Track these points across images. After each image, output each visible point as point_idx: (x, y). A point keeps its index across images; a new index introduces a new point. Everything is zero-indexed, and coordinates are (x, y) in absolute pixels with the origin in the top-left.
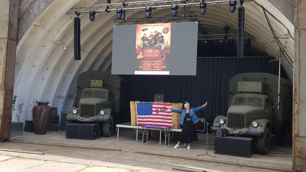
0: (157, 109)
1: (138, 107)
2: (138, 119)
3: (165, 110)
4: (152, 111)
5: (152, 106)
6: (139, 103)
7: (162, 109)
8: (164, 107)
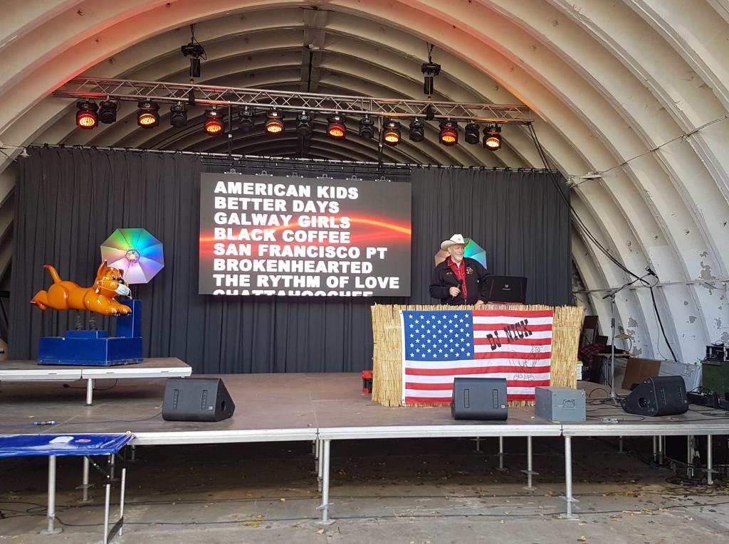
0: (492, 333)
1: (411, 326)
2: (407, 379)
3: (527, 335)
4: (474, 342)
5: (470, 321)
6: (411, 313)
7: (512, 332)
8: (522, 322)
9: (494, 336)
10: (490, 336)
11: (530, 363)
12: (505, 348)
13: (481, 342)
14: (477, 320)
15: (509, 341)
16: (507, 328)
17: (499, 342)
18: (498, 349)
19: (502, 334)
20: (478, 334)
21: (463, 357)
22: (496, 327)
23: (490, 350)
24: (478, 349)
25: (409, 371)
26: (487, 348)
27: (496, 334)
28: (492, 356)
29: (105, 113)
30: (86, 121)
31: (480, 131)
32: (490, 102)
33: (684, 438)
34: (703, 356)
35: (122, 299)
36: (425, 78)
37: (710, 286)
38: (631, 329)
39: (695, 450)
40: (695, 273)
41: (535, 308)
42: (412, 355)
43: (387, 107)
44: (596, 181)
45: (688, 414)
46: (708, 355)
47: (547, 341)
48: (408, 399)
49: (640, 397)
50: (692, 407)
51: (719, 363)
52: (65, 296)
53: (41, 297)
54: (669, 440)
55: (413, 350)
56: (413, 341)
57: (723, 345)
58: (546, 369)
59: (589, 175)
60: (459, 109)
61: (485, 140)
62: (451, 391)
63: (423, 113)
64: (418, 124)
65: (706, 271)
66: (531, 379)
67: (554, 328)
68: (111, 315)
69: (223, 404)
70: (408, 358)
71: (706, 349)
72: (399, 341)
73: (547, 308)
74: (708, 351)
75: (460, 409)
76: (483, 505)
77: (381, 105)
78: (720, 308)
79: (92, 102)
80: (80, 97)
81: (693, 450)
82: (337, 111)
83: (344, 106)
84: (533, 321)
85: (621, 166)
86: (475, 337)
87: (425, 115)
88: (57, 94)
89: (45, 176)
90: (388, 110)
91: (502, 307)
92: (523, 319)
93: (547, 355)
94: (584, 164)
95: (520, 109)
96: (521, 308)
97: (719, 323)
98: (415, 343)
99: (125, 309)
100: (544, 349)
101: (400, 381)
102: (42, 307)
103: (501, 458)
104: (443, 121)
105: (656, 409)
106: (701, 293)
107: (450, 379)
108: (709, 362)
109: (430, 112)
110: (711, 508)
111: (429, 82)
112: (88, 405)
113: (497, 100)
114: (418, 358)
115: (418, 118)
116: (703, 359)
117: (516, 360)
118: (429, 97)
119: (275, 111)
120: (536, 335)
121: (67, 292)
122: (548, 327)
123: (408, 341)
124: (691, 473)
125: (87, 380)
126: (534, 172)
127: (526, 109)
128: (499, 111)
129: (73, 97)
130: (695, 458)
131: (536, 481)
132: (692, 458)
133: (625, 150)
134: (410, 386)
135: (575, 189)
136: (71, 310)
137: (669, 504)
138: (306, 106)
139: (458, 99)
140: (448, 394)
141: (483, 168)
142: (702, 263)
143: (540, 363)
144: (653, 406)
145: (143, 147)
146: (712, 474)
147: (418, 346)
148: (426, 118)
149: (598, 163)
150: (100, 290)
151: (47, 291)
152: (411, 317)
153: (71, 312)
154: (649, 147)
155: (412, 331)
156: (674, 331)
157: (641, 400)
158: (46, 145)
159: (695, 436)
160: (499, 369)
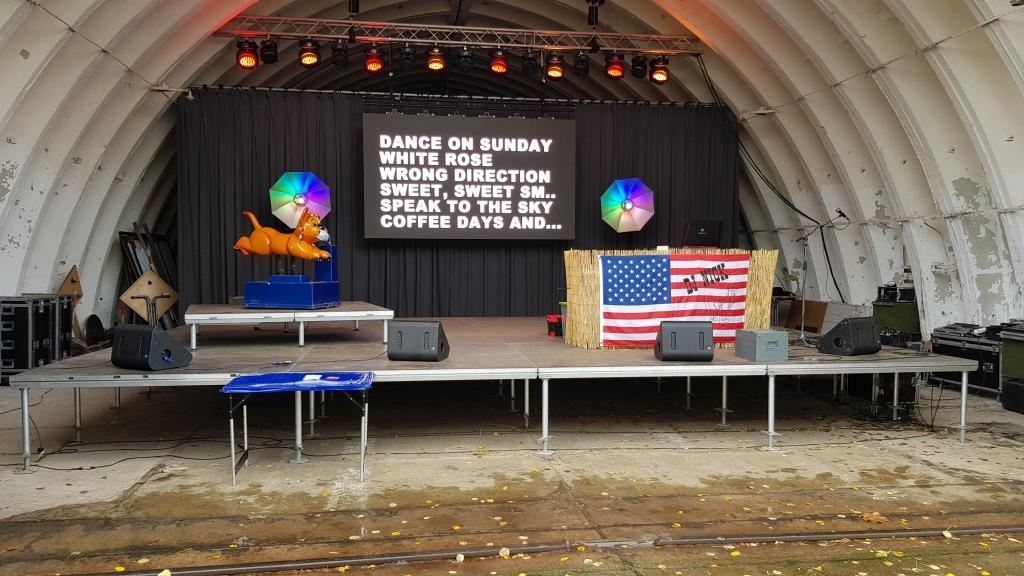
0: (689, 277)
1: (610, 271)
2: (604, 322)
3: (723, 279)
4: (669, 285)
5: (667, 265)
6: (608, 258)
7: (708, 276)
8: (719, 266)
9: (691, 280)
10: (687, 280)
11: (725, 306)
12: (702, 292)
13: (678, 286)
14: (674, 264)
15: (705, 285)
16: (704, 272)
17: (695, 286)
18: (695, 293)
19: (699, 278)
20: (676, 279)
21: (660, 301)
22: (692, 272)
23: (687, 294)
24: (675, 293)
25: (608, 315)
26: (683, 292)
27: (693, 277)
28: (687, 300)
29: (267, 53)
30: (247, 62)
31: (647, 63)
32: (657, 33)
33: (870, 375)
34: (875, 297)
35: (321, 245)
36: (590, 8)
37: (884, 226)
38: (795, 270)
39: (880, 388)
40: (869, 212)
41: (731, 252)
42: (610, 300)
43: (550, 40)
44: (769, 117)
45: (880, 354)
46: (880, 296)
47: (742, 285)
48: (608, 343)
49: (835, 338)
50: (883, 347)
51: (892, 304)
52: (268, 242)
53: (244, 242)
54: (853, 379)
55: (612, 295)
56: (611, 285)
57: (895, 285)
58: (740, 312)
59: (762, 110)
60: (625, 42)
61: (652, 73)
62: (656, 334)
63: (588, 45)
64: (583, 57)
65: (880, 212)
66: (726, 321)
67: (750, 272)
68: (315, 260)
69: (442, 344)
70: (606, 302)
71: (876, 291)
72: (598, 286)
73: (744, 252)
74: (879, 292)
75: (667, 350)
76: (685, 440)
77: (544, 37)
78: (893, 248)
79: (251, 41)
80: (240, 36)
81: (877, 389)
82: (499, 45)
83: (506, 39)
84: (729, 265)
85: (796, 102)
86: (672, 281)
87: (590, 48)
88: (217, 34)
89: (205, 119)
90: (552, 43)
91: (699, 251)
92: (720, 263)
93: (742, 299)
94: (756, 99)
95: (689, 40)
96: (718, 252)
97: (891, 264)
98: (613, 288)
99: (325, 254)
100: (739, 292)
101: (599, 325)
102: (246, 253)
103: (688, 398)
104: (608, 55)
105: (851, 348)
106: (875, 233)
107: (655, 322)
108: (881, 303)
109: (594, 45)
110: (902, 441)
111: (593, 12)
112: (301, 346)
113: (665, 32)
114: (616, 302)
115: (583, 50)
116: (874, 300)
117: (711, 304)
118: (594, 28)
119: (437, 47)
120: (732, 279)
121: (269, 238)
122: (744, 271)
123: (606, 286)
124: (875, 409)
125: (299, 323)
126: (700, 107)
127: (695, 39)
128: (667, 43)
129: (232, 36)
130: (880, 396)
131: (730, 419)
132: (877, 395)
133: (801, 84)
134: (609, 329)
135: (744, 124)
136: (275, 256)
137: (862, 438)
138: (467, 40)
139: (623, 32)
140: (653, 336)
141: (647, 103)
142: (876, 203)
143: (735, 306)
144: (848, 346)
145: (285, 87)
146: (898, 410)
147: (616, 290)
148: (590, 51)
149: (771, 97)
150: (303, 235)
151: (249, 236)
152: (609, 262)
153: (274, 257)
154: (828, 82)
155: (611, 276)
156: (843, 272)
157: (837, 341)
158: (205, 86)
159: (880, 374)
160: (694, 313)
